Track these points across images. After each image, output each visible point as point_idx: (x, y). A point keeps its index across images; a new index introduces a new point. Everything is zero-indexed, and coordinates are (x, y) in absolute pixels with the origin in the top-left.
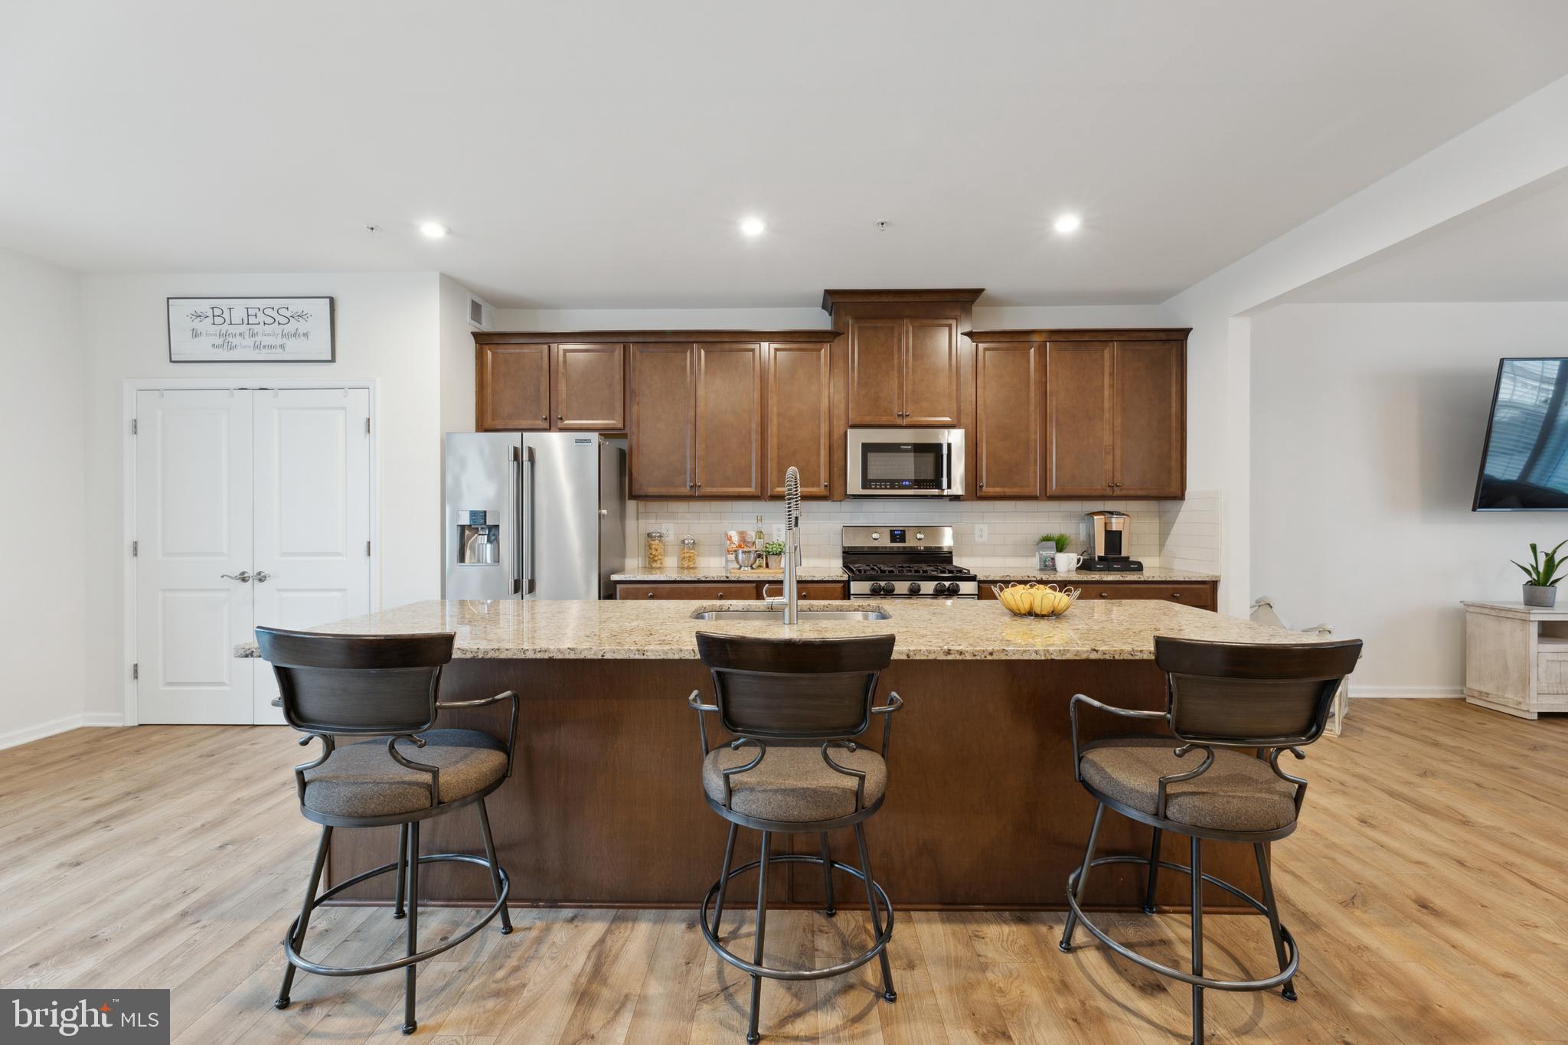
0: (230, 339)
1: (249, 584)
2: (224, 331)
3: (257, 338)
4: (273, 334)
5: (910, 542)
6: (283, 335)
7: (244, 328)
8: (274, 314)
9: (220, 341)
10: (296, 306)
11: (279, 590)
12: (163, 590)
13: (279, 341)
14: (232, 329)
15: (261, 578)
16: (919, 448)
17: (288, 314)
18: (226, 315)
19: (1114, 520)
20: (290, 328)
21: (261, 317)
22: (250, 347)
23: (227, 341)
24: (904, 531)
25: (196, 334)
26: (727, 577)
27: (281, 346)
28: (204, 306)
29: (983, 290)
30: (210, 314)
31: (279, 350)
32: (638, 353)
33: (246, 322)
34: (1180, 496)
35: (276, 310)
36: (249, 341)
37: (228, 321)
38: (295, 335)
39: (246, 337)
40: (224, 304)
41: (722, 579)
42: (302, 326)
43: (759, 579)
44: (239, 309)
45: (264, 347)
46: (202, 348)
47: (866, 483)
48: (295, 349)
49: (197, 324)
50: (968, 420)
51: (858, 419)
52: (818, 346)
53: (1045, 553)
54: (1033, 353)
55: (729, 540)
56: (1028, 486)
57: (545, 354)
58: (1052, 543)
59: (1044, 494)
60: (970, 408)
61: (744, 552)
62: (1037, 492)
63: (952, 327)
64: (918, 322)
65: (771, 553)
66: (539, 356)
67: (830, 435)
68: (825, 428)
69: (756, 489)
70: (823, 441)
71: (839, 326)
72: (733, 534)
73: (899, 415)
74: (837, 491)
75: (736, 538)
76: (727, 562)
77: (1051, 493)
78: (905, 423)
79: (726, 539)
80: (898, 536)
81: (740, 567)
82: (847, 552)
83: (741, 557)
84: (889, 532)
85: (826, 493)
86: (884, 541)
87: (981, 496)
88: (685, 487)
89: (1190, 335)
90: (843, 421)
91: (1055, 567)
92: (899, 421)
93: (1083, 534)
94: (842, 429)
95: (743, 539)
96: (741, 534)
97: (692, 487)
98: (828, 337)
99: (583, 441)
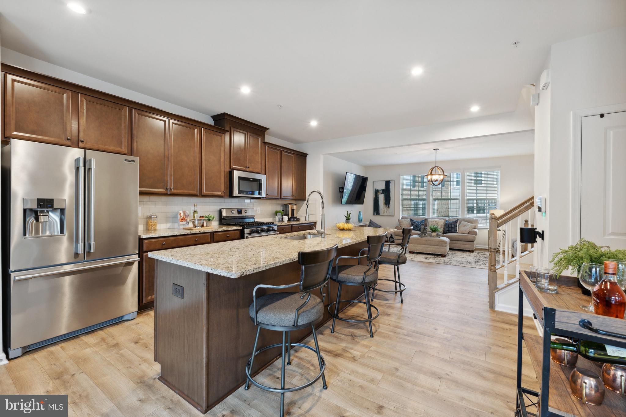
5: (244, 214)
16: (254, 180)
19: (294, 206)
24: (241, 210)
26: (200, 231)
29: (269, 129)
32: (137, 115)
34: (305, 200)
41: (198, 232)
43: (213, 231)
50: (263, 172)
51: (234, 166)
52: (221, 134)
53: (279, 216)
54: (279, 152)
55: (180, 215)
56: (277, 195)
57: (68, 98)
58: (280, 213)
59: (281, 198)
60: (264, 168)
61: (198, 220)
62: (279, 197)
63: (260, 139)
64: (251, 134)
65: (209, 220)
66: (63, 96)
67: (224, 172)
68: (223, 169)
69: (197, 191)
70: (223, 174)
71: (227, 128)
72: (181, 212)
73: (246, 167)
74: (230, 194)
75: (182, 214)
76: (179, 225)
77: (282, 197)
78: (248, 170)
79: (178, 214)
80: (240, 212)
81: (195, 227)
82: (224, 219)
83: (197, 222)
84: (238, 210)
85: (223, 195)
86: (236, 214)
87: (268, 198)
88: (163, 189)
89: (308, 155)
90: (228, 167)
91: (283, 221)
92: (246, 169)
93: (283, 211)
94: (228, 169)
95: (185, 215)
96: (184, 212)
97: (167, 189)
98: (224, 132)
99: (129, 161)
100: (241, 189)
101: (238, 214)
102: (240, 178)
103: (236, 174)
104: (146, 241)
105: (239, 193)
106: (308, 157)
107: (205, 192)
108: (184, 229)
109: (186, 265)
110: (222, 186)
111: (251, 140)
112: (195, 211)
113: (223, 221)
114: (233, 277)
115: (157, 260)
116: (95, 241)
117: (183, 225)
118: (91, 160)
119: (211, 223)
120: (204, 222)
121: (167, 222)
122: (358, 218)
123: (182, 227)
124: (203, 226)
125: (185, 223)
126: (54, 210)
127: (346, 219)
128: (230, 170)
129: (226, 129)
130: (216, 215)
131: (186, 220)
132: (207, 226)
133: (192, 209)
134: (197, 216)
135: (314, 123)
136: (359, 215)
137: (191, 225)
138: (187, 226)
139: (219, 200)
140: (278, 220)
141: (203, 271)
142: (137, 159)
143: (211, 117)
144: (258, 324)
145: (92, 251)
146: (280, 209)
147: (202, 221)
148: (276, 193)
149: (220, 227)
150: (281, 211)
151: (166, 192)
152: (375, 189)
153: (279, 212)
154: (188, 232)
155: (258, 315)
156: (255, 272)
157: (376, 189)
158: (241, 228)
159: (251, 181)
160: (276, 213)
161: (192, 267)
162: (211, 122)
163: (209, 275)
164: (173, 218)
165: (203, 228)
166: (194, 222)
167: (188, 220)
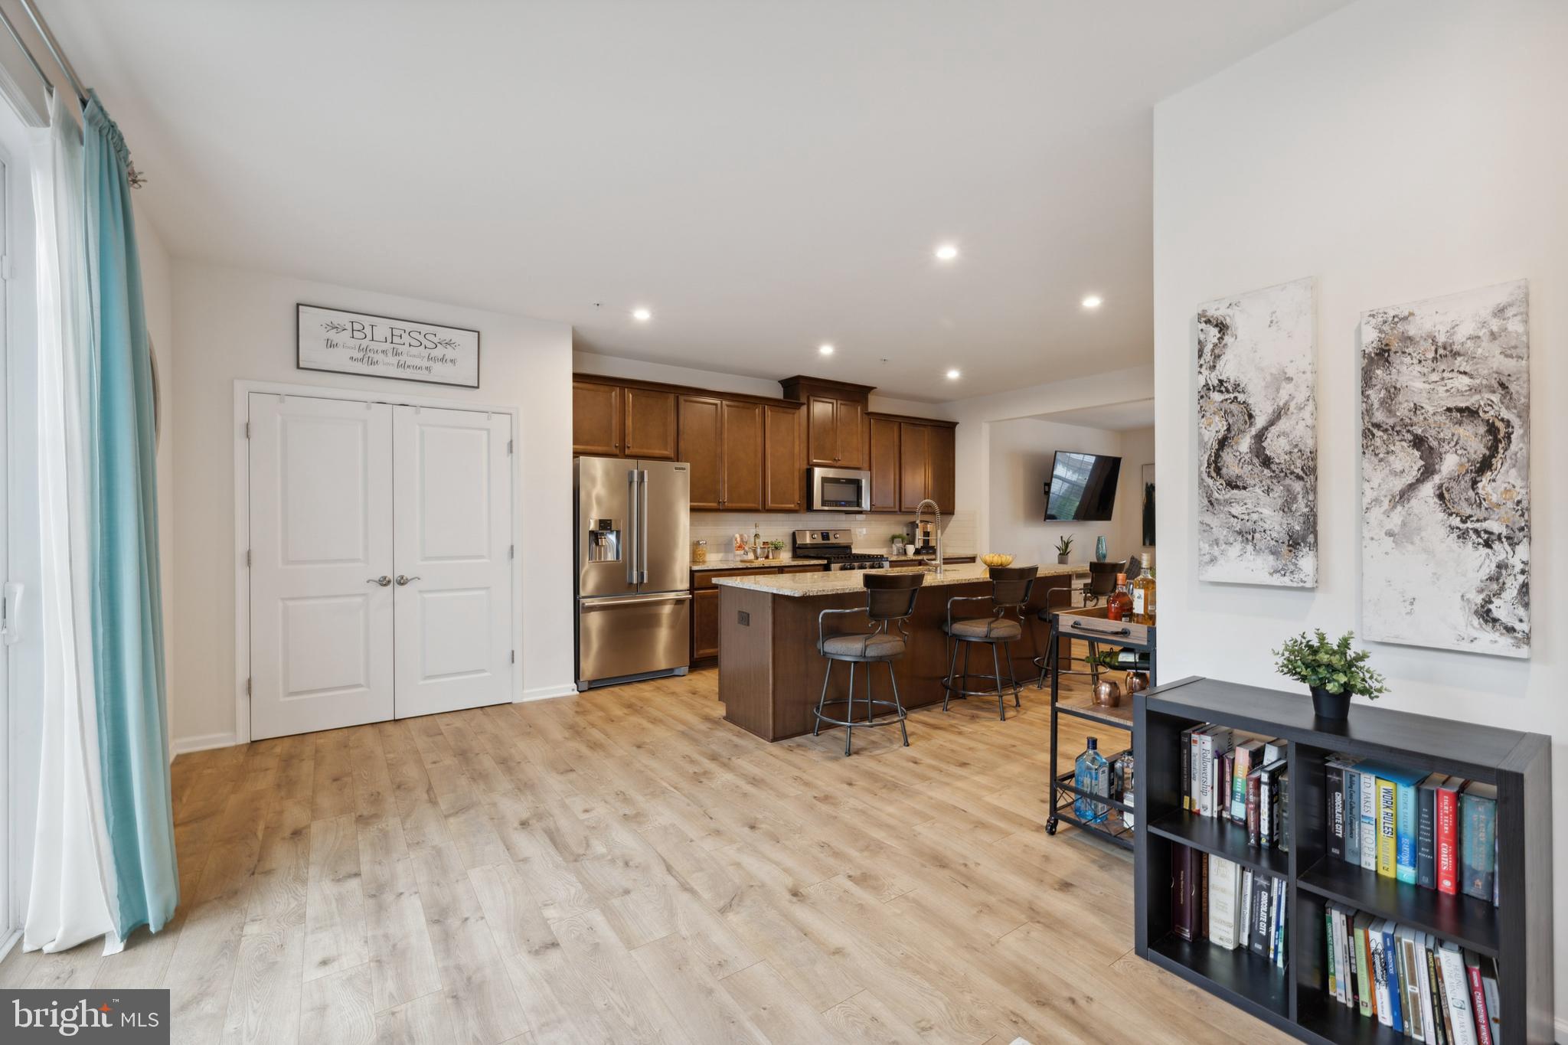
0: (371, 355)
1: (390, 587)
2: (364, 346)
3: (400, 358)
4: (420, 356)
5: (832, 541)
6: (429, 358)
7: (388, 346)
8: (420, 338)
9: (360, 355)
10: (444, 334)
11: (420, 592)
12: (283, 599)
13: (425, 363)
14: (373, 345)
15: (402, 582)
16: (849, 481)
17: (436, 340)
18: (368, 331)
19: (929, 526)
20: (439, 352)
21: (406, 338)
22: (393, 365)
23: (367, 356)
24: (828, 533)
25: (330, 344)
26: (764, 565)
27: (427, 368)
28: (344, 319)
29: (875, 388)
30: (349, 326)
31: (425, 372)
32: (683, 402)
33: (389, 340)
34: (953, 514)
35: (423, 335)
36: (394, 360)
37: (369, 337)
38: (442, 360)
39: (390, 354)
40: (367, 321)
42: (449, 353)
43: (781, 563)
44: (383, 328)
45: (409, 367)
46: (339, 359)
47: (824, 503)
48: (440, 372)
49: (332, 334)
50: (866, 465)
51: (814, 461)
52: (793, 411)
53: (898, 545)
54: (896, 428)
55: (736, 540)
56: (892, 505)
57: (616, 395)
58: (900, 539)
59: (900, 510)
60: (867, 458)
61: (761, 548)
62: (897, 509)
63: (859, 408)
64: (842, 402)
65: (776, 548)
66: (611, 396)
67: (800, 470)
68: (797, 465)
69: (759, 504)
70: (796, 474)
71: (803, 400)
72: (737, 536)
73: (835, 460)
74: (809, 507)
75: (739, 539)
76: (735, 556)
77: (903, 509)
78: (839, 464)
79: (734, 540)
80: (825, 536)
81: (757, 558)
82: (799, 548)
83: (759, 551)
84: (822, 533)
85: (797, 508)
86: (819, 540)
87: (875, 511)
88: (714, 502)
89: (957, 426)
90: (805, 462)
91: (905, 553)
92: (835, 464)
93: (908, 534)
94: (805, 466)
95: (742, 539)
96: (741, 536)
97: (719, 502)
98: (798, 406)
99: (680, 469)
100: (825, 499)
101: (823, 540)
102: (825, 480)
103: (818, 473)
104: (697, 574)
105: (822, 505)
106: (957, 428)
107: (770, 504)
108: (742, 561)
109: (752, 588)
110: (797, 496)
111: (843, 410)
112: (756, 535)
113: (798, 551)
114: (796, 595)
115: (721, 585)
116: (648, 570)
117: (740, 555)
118: (643, 472)
119: (780, 554)
120: (768, 552)
121: (718, 552)
122: (1097, 552)
123: (738, 559)
124: (767, 557)
125: (742, 552)
126: (612, 532)
127: (1060, 554)
128: (809, 467)
129: (801, 401)
130: (788, 541)
131: (744, 549)
132: (773, 559)
133: (753, 531)
134: (759, 542)
135: (953, 375)
136: (1098, 545)
137: (751, 556)
138: (746, 558)
139: (792, 516)
140: (895, 552)
141: (768, 593)
142: (687, 465)
143: (779, 382)
144: (825, 653)
145: (645, 582)
146: (902, 530)
147: (766, 550)
148: (890, 502)
149: (793, 561)
150: (905, 534)
151: (718, 507)
152: (1147, 484)
153: (899, 537)
154: (749, 565)
155: (825, 644)
156: (819, 594)
157: (1149, 484)
158: (825, 562)
159: (843, 483)
160: (893, 539)
161: (759, 589)
162: (778, 393)
163: (774, 595)
164: (727, 546)
165: (767, 560)
166: (755, 552)
167: (747, 548)
